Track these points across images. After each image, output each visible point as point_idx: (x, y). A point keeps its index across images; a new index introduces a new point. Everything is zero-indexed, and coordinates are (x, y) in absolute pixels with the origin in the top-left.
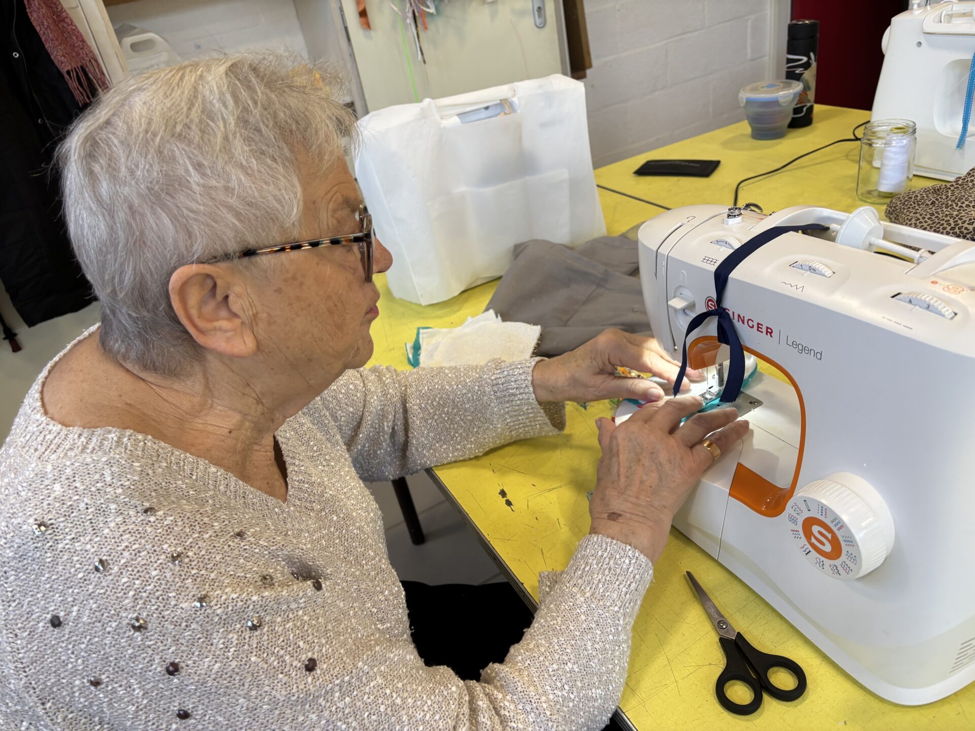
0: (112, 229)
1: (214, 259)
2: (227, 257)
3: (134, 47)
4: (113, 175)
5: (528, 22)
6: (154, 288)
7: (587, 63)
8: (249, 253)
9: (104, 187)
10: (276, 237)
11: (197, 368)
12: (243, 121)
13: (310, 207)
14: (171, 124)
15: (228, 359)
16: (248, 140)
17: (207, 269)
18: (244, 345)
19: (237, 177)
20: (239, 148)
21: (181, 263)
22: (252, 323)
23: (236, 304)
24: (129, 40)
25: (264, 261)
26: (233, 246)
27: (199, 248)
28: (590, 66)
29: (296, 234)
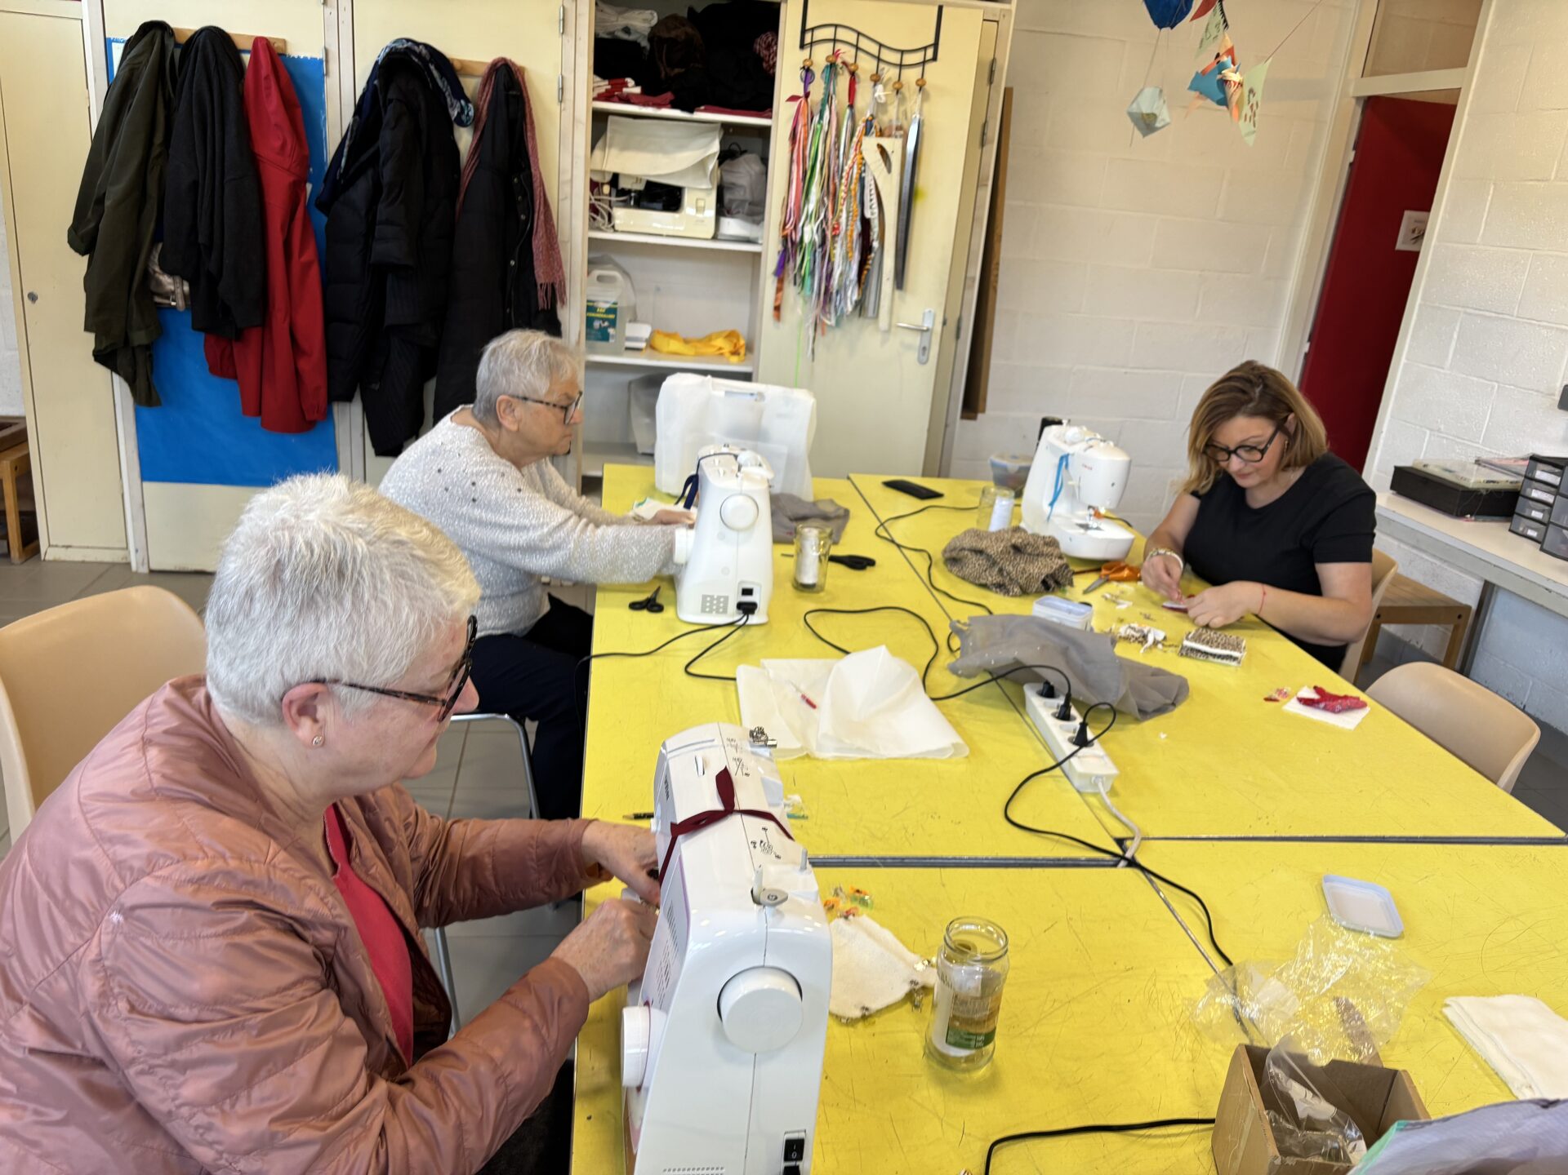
0: (489, 378)
1: (513, 396)
2: (518, 397)
3: (600, 279)
4: (496, 362)
5: (913, 356)
6: (493, 399)
7: (980, 408)
8: (525, 399)
9: (492, 365)
10: (536, 397)
11: (498, 431)
12: (539, 359)
13: (550, 392)
14: (517, 352)
15: (508, 431)
16: (537, 365)
17: (511, 399)
18: (514, 428)
19: (529, 376)
20: (533, 367)
21: (504, 393)
22: (519, 421)
23: (516, 413)
24: (597, 273)
25: (530, 403)
26: (521, 394)
27: (511, 391)
28: (983, 411)
29: (542, 398)
